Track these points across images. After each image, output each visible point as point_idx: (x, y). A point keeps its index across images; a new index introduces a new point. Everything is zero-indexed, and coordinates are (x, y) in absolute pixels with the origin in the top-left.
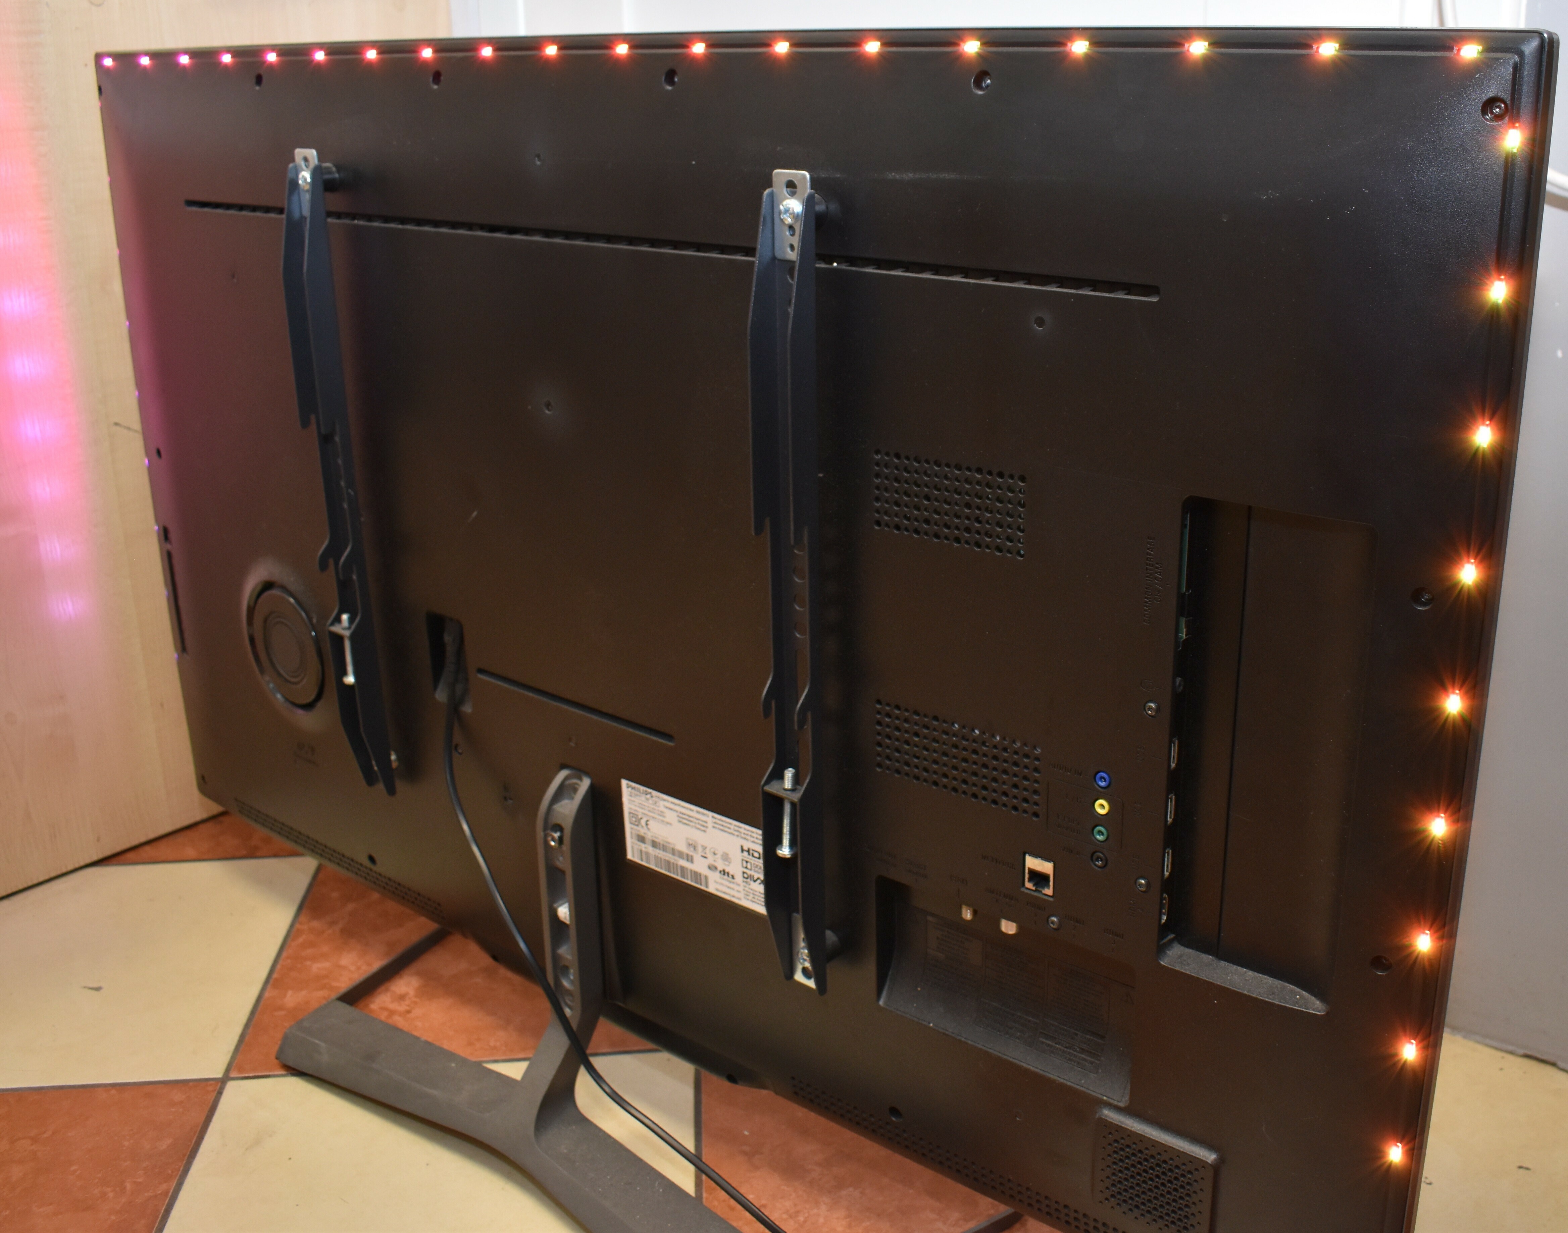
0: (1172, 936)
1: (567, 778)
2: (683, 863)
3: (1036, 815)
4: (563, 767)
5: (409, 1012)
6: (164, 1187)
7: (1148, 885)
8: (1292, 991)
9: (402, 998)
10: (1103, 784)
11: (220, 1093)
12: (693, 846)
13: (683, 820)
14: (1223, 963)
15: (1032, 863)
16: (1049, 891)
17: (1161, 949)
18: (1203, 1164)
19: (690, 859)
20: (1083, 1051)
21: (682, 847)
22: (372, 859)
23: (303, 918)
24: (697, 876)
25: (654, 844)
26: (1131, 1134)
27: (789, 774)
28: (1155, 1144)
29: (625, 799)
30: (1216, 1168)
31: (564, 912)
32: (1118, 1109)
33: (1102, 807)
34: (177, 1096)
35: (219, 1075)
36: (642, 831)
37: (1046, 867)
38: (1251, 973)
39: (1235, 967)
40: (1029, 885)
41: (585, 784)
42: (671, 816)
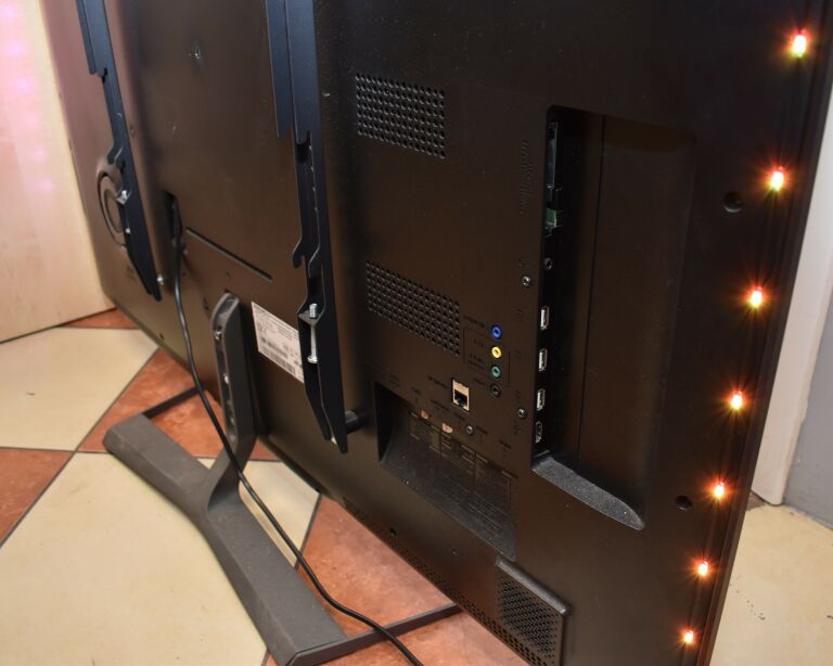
0: (547, 451)
1: (228, 298)
2: (283, 358)
3: (457, 352)
4: (227, 291)
5: (182, 424)
6: (21, 509)
7: (525, 414)
8: (622, 507)
9: (182, 415)
10: (496, 335)
11: (69, 459)
12: (286, 347)
13: (281, 331)
14: (579, 478)
15: (457, 386)
16: (467, 408)
17: (535, 461)
18: (557, 613)
19: (285, 355)
20: (493, 517)
21: (281, 348)
22: (162, 336)
23: (149, 365)
24: (290, 367)
25: (270, 344)
26: (514, 581)
27: (313, 307)
28: (528, 591)
29: (254, 314)
30: (565, 617)
31: (226, 379)
32: (509, 563)
33: (496, 353)
34: (48, 458)
35: (72, 448)
36: (264, 336)
37: (465, 391)
38: (597, 489)
39: (587, 482)
40: (455, 401)
41: (236, 302)
42: (275, 328)
